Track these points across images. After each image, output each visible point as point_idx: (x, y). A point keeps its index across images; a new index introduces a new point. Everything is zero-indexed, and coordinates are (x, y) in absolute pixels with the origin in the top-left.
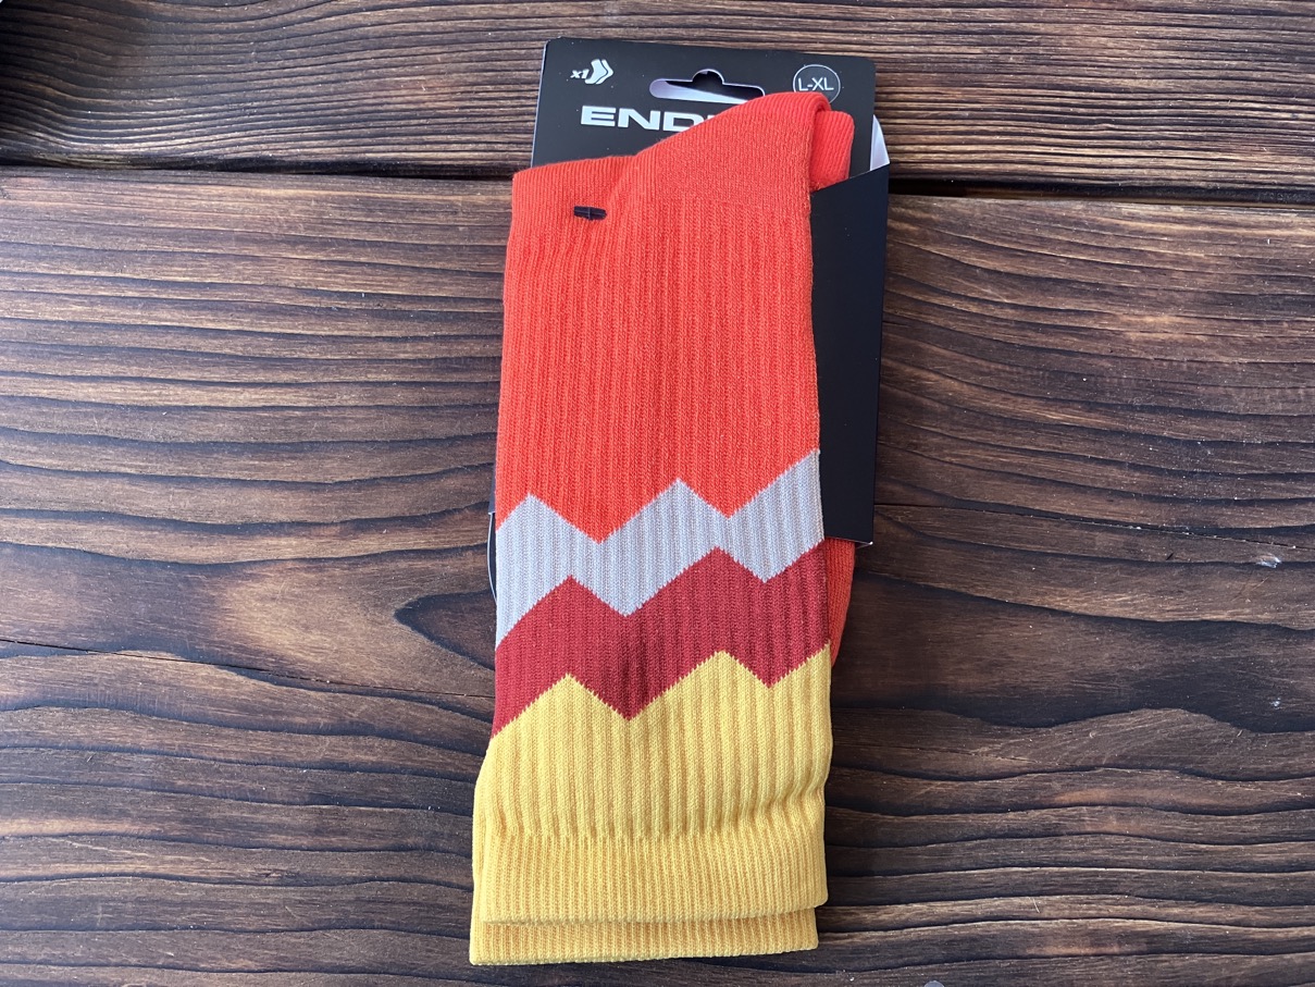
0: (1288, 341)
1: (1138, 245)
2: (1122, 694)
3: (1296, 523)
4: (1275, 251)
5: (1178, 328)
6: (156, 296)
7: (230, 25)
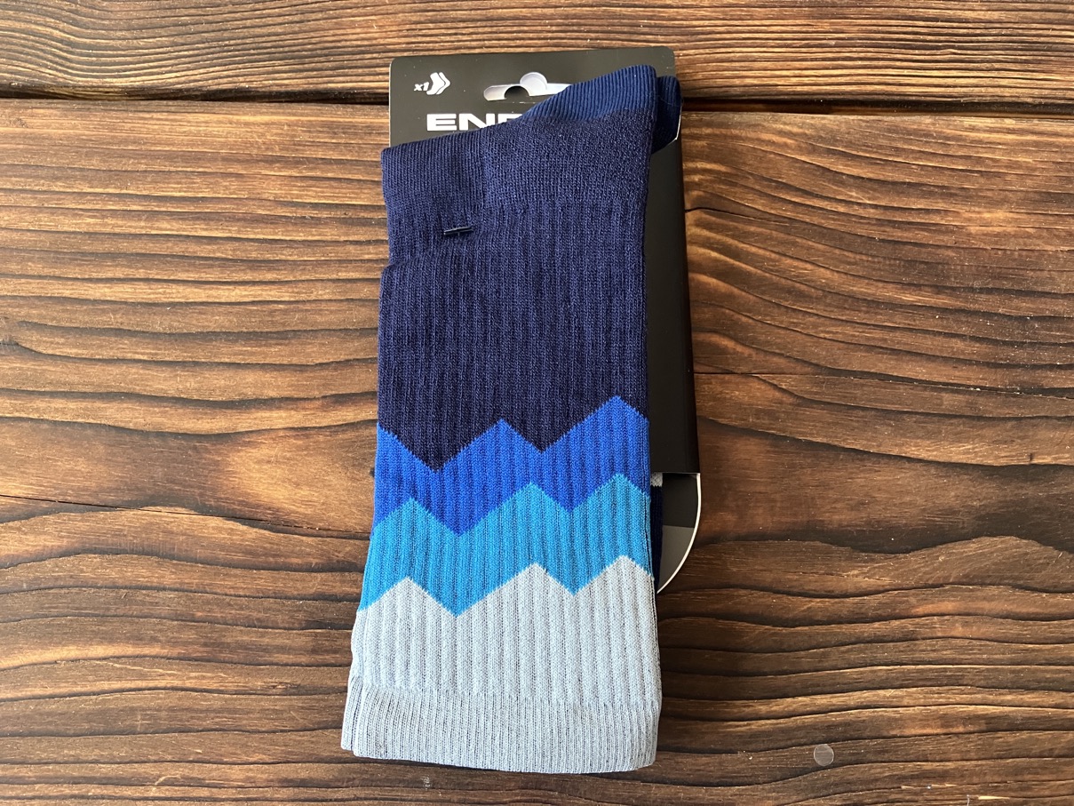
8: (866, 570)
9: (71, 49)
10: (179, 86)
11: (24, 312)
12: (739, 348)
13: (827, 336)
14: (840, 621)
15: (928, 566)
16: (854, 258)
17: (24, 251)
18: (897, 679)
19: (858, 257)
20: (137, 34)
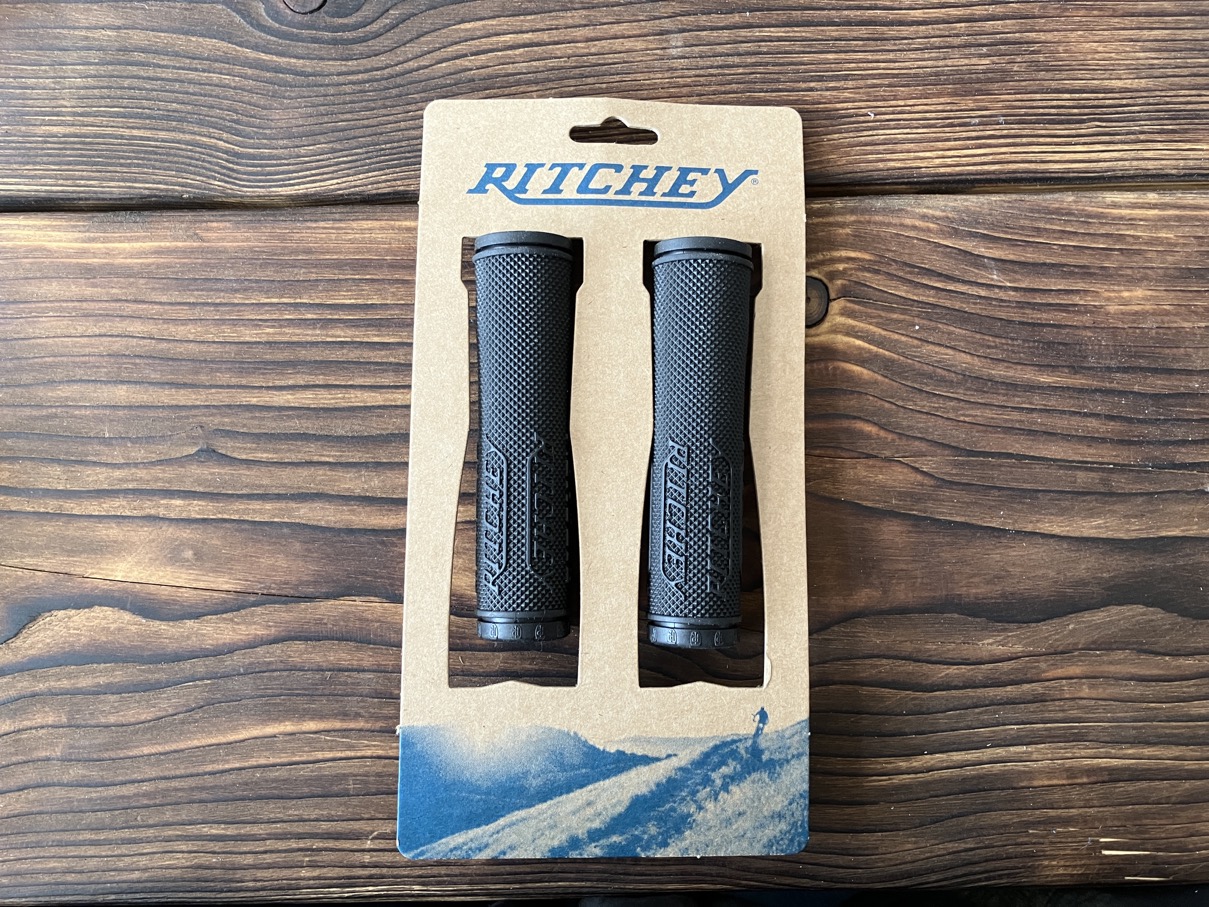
1: (1118, 230)
2: (1095, 595)
5: (1149, 300)
6: (330, 317)
7: (360, 76)
8: (999, 638)
9: (236, 160)
10: (341, 192)
11: (217, 420)
12: (882, 433)
13: (967, 419)
14: (974, 686)
15: (1058, 634)
16: (994, 342)
17: (212, 362)
18: (1027, 736)
19: (997, 340)
20: (297, 142)
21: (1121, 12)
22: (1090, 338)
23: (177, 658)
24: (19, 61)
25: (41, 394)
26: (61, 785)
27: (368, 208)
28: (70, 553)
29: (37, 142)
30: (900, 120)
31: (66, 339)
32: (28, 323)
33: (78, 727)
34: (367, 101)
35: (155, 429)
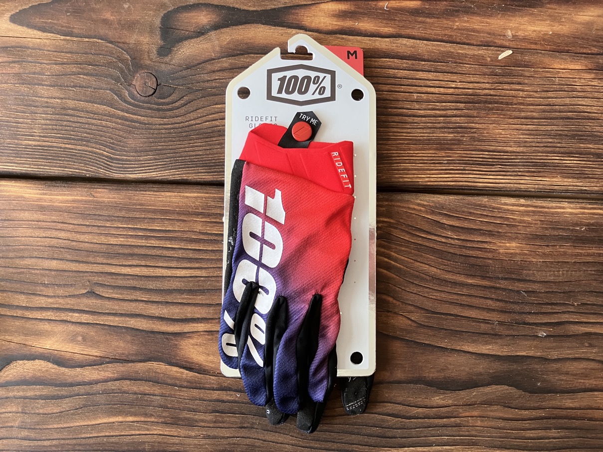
0: (558, 253)
1: (506, 215)
2: (486, 380)
3: (553, 321)
4: (557, 218)
5: (518, 248)
6: (149, 235)
7: (169, 126)
8: (441, 397)
9: (112, 161)
10: (158, 178)
11: (96, 279)
12: (395, 301)
13: (433, 297)
14: (429, 418)
15: (468, 396)
16: (447, 263)
17: (95, 252)
18: (451, 442)
19: (449, 262)
20: (139, 154)
21: (513, 117)
22: (491, 263)
23: (72, 385)
24: (15, 111)
25: (17, 262)
26: (17, 438)
27: (169, 186)
28: (26, 335)
29: (22, 148)
30: (411, 160)
31: (31, 238)
32: (14, 230)
33: (26, 413)
34: (172, 137)
35: (68, 281)
